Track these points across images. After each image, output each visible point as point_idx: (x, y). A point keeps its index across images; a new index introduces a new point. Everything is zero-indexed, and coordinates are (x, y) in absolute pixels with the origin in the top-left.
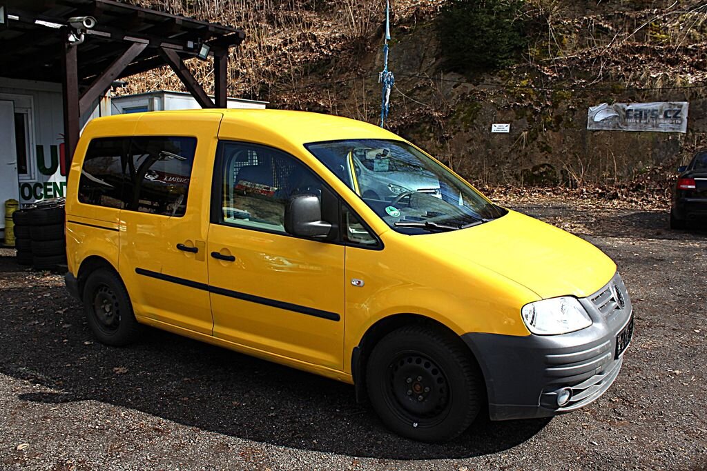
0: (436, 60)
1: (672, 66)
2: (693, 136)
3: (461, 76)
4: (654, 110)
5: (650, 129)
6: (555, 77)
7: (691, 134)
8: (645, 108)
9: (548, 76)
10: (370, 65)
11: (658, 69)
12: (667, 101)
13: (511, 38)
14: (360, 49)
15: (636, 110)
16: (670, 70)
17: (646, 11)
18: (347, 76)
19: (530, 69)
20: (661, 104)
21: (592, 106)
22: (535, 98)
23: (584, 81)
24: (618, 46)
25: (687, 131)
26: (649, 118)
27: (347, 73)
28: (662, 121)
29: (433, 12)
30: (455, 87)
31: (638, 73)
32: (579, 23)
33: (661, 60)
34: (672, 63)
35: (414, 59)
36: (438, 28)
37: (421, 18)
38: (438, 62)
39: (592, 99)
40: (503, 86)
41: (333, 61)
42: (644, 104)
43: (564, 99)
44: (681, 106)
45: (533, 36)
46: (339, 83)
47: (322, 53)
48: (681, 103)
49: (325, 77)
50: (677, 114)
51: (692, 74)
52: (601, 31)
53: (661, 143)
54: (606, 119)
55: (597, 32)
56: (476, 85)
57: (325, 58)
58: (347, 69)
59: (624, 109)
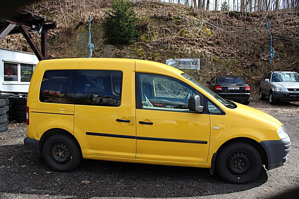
0: (103, 39)
1: (193, 46)
2: (202, 71)
3: (114, 46)
4: (189, 61)
5: (188, 68)
6: (152, 48)
7: (201, 70)
8: (186, 60)
9: (150, 47)
10: (74, 40)
11: (188, 47)
12: (193, 58)
13: (135, 32)
14: (69, 33)
15: (183, 61)
16: (192, 48)
17: (182, 26)
18: (64, 44)
19: (142, 45)
20: (191, 59)
21: (167, 59)
22: (145, 56)
23: (163, 50)
24: (174, 37)
25: (200, 69)
26: (187, 64)
27: (64, 43)
28: (192, 65)
29: (101, 20)
30: (112, 50)
31: (182, 48)
32: (158, 28)
33: (189, 43)
34: (193, 44)
35: (94, 39)
36: (103, 27)
37: (96, 22)
38: (104, 41)
39: (167, 57)
40: (132, 51)
41: (56, 37)
42: (185, 59)
43: (157, 56)
44: (197, 60)
45: (142, 32)
46: (60, 47)
47: (51, 34)
48: (197, 59)
49: (53, 44)
50: (196, 63)
51: (200, 49)
52: (167, 31)
53: (192, 73)
54: (172, 64)
55: (165, 32)
56: (121, 50)
57: (52, 36)
58: (63, 42)
59: (178, 61)
